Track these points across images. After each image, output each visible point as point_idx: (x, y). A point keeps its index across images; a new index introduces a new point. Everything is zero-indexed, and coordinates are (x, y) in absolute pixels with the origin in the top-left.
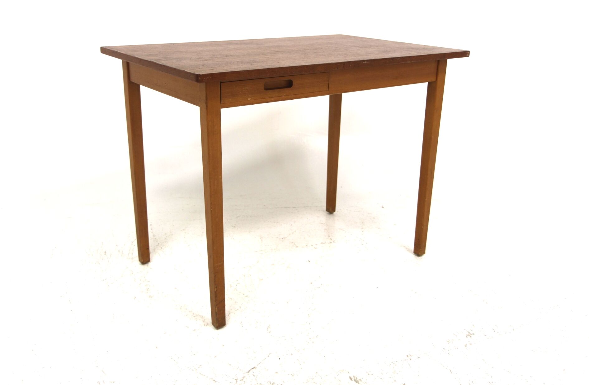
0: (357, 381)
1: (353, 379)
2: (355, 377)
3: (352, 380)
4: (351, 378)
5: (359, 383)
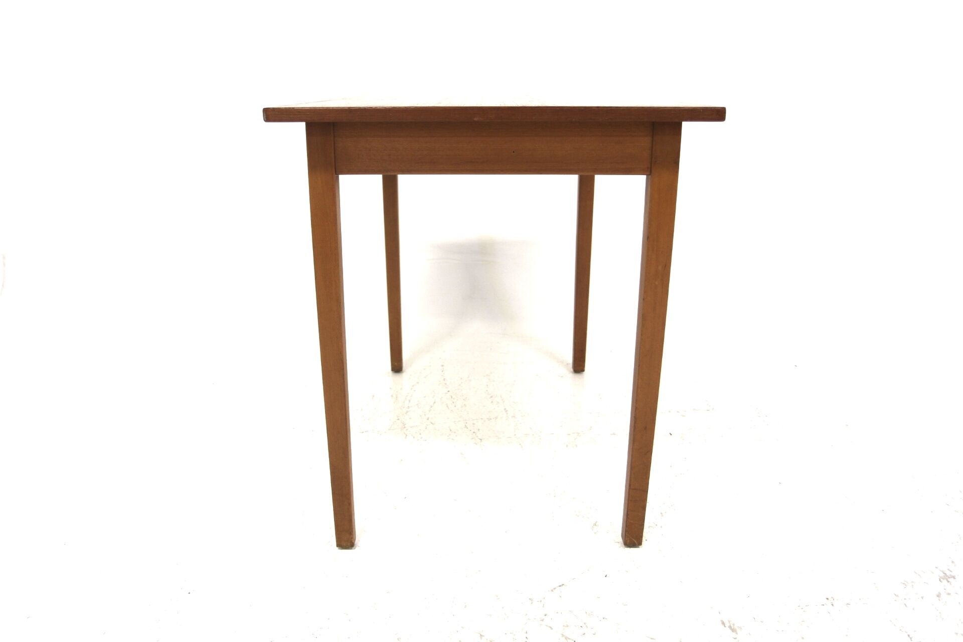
0: (732, 629)
2: (731, 623)
4: (723, 624)
5: (736, 633)
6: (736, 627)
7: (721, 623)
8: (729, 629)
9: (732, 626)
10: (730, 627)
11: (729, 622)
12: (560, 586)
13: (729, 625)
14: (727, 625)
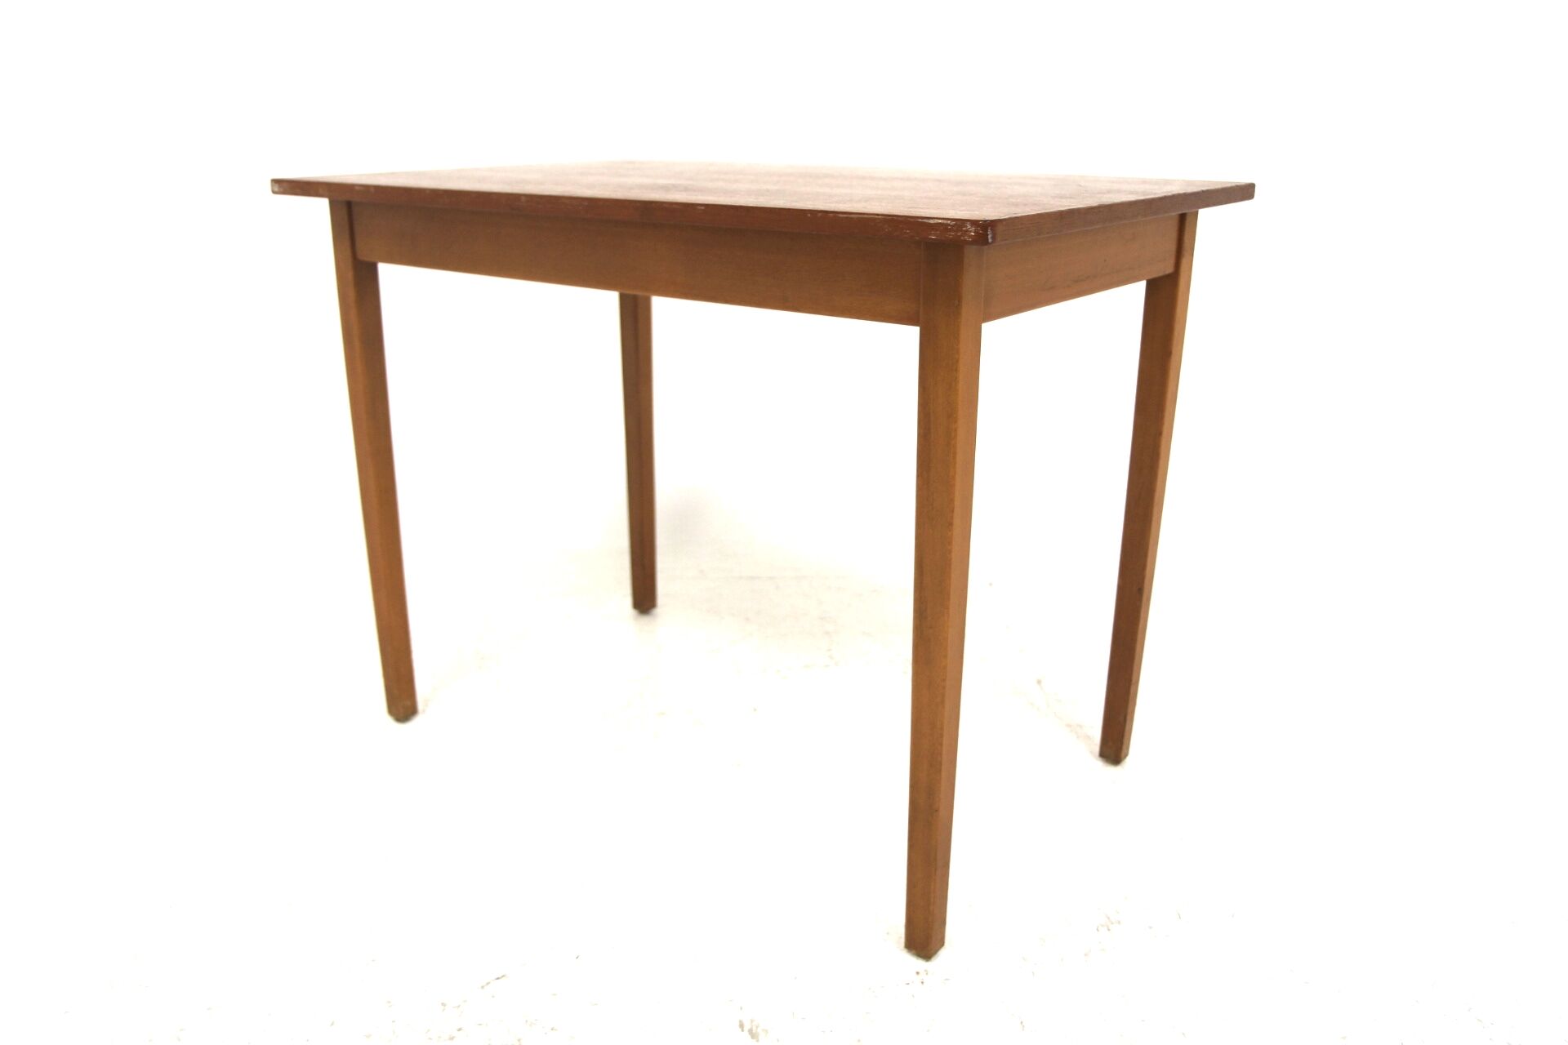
0: (753, 1035)
1: (746, 1028)
2: (754, 1024)
3: (743, 1031)
4: (742, 1026)
5: (758, 1041)
6: (759, 1030)
7: (738, 1024)
8: (748, 1033)
9: (754, 1028)
10: (750, 1031)
11: (752, 1021)
12: (498, 979)
13: (749, 1027)
14: (747, 1027)
